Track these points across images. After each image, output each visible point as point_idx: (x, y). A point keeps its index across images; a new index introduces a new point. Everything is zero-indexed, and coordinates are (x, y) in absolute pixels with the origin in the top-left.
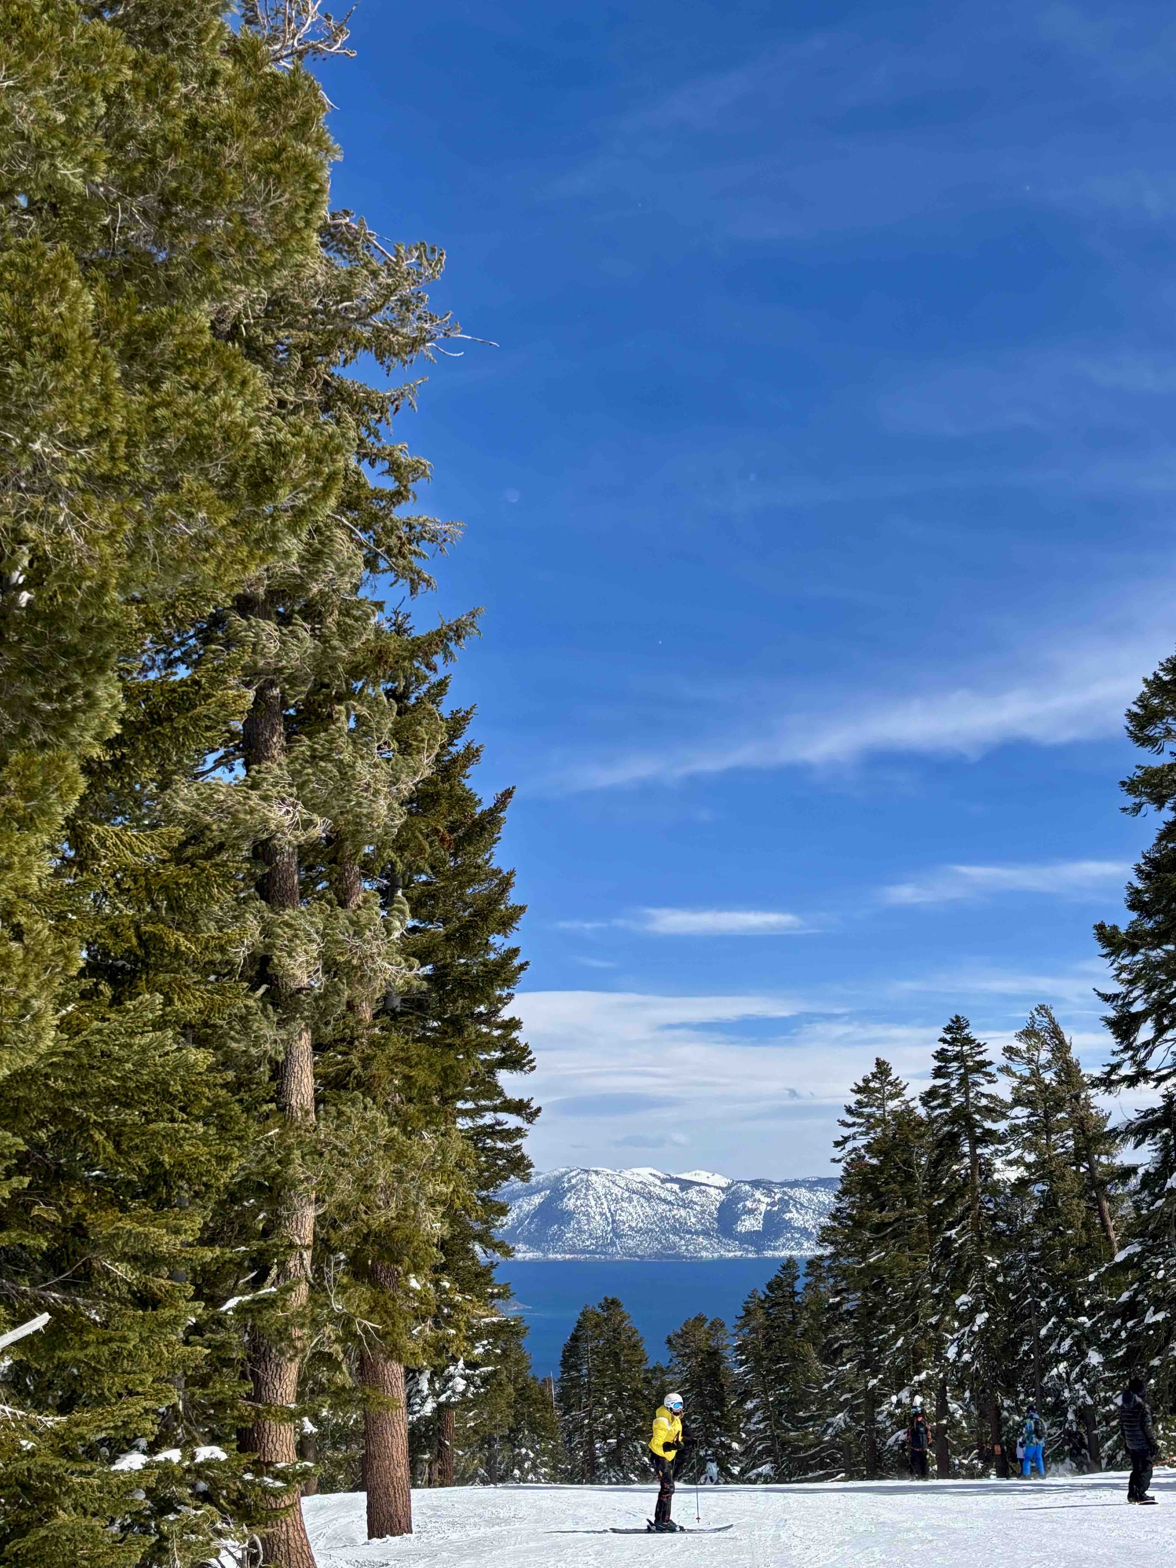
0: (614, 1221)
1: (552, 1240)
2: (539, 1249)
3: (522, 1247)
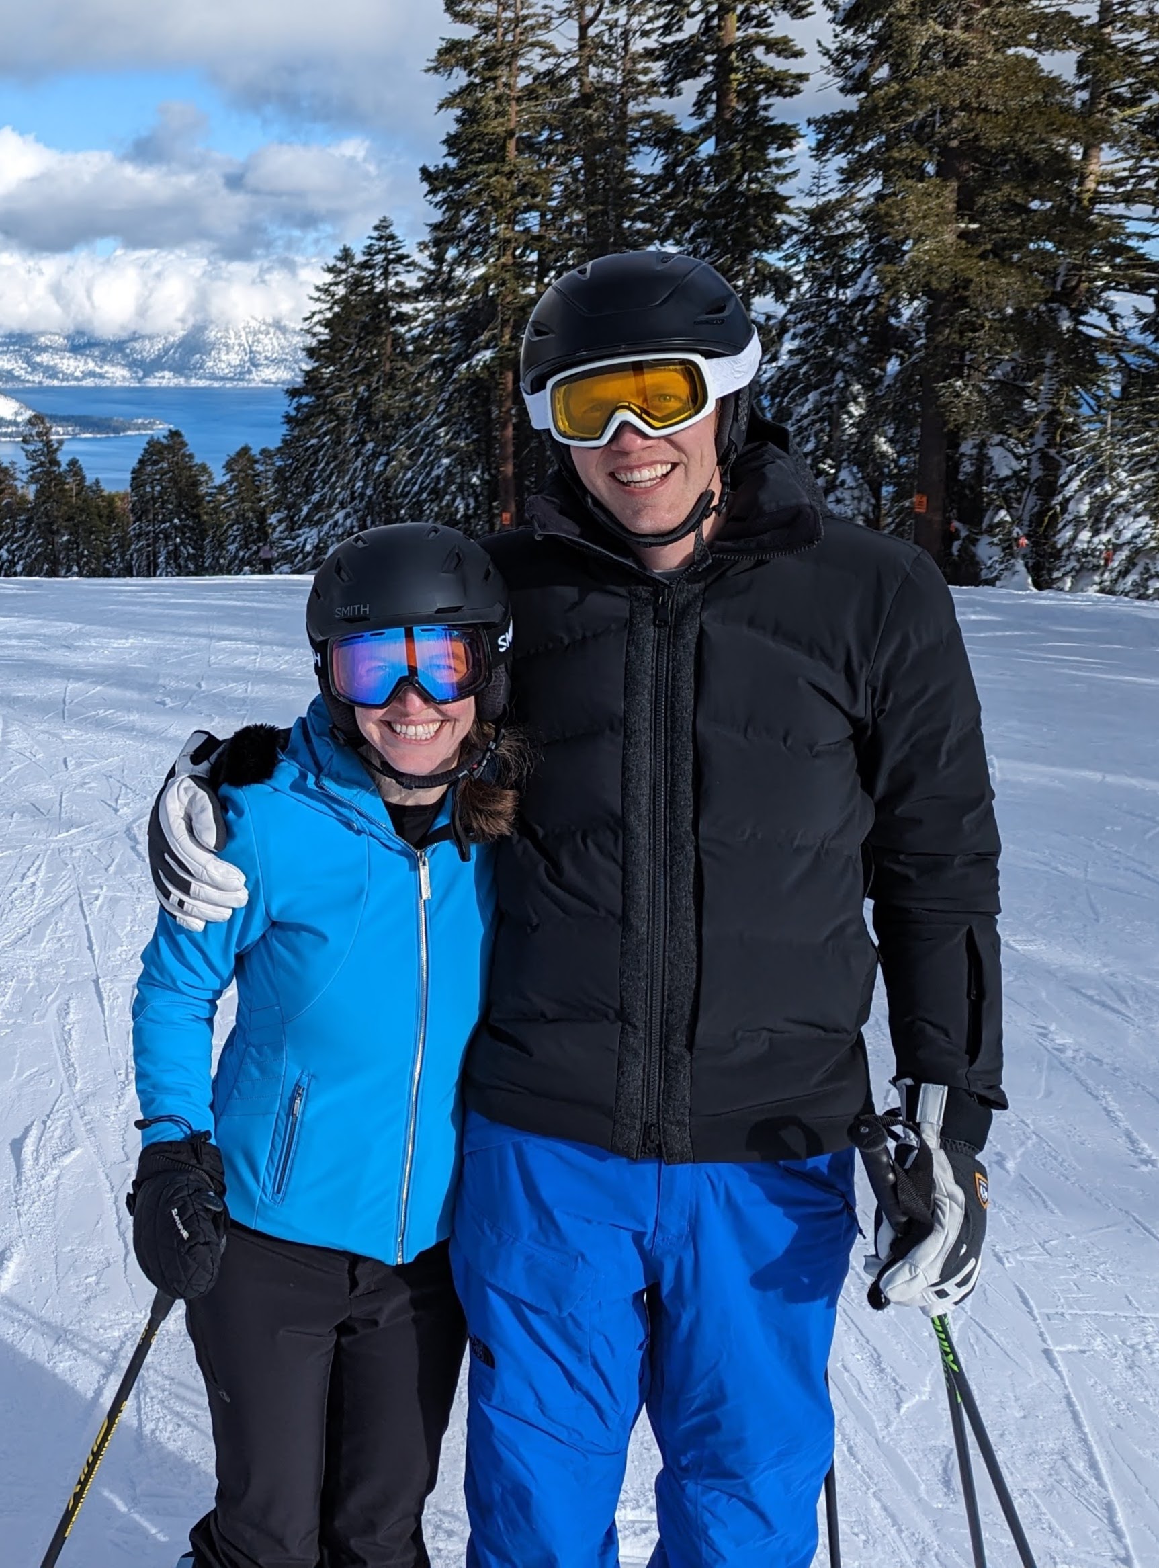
0: (251, 352)
1: (194, 368)
2: (182, 376)
3: (167, 374)
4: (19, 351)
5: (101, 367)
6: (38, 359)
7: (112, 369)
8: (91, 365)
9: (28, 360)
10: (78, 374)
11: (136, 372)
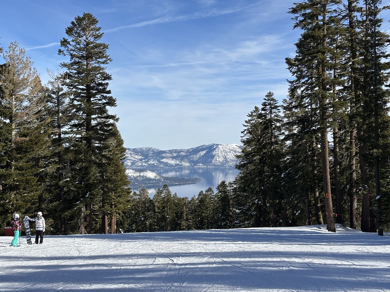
0: (226, 158)
1: (209, 163)
2: (205, 165)
3: (201, 165)
4: (156, 158)
5: (181, 163)
6: (162, 160)
7: (184, 163)
8: (178, 162)
9: (159, 161)
10: (174, 165)
11: (192, 164)
